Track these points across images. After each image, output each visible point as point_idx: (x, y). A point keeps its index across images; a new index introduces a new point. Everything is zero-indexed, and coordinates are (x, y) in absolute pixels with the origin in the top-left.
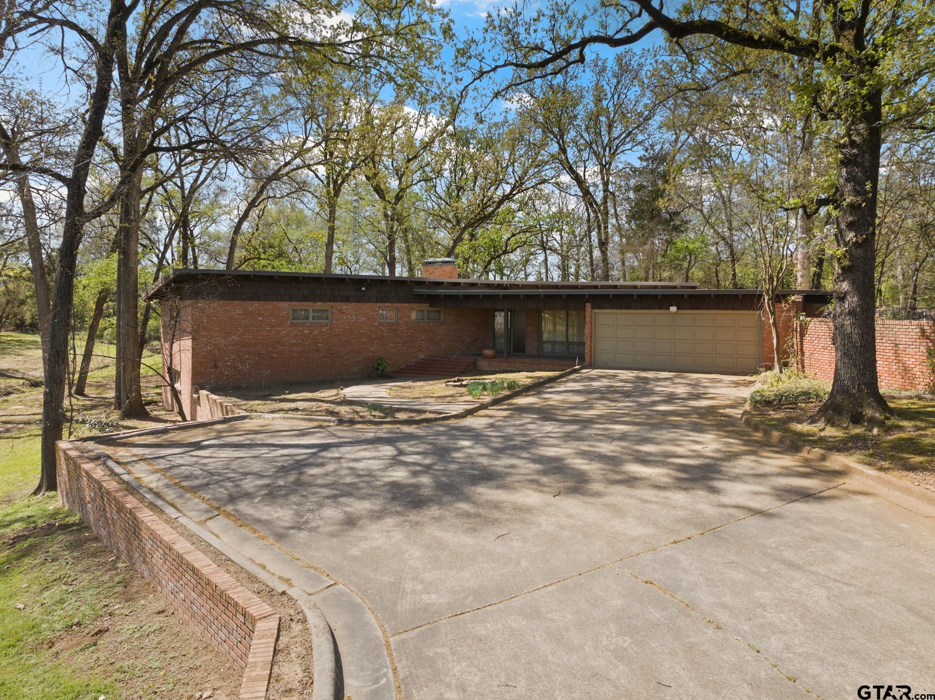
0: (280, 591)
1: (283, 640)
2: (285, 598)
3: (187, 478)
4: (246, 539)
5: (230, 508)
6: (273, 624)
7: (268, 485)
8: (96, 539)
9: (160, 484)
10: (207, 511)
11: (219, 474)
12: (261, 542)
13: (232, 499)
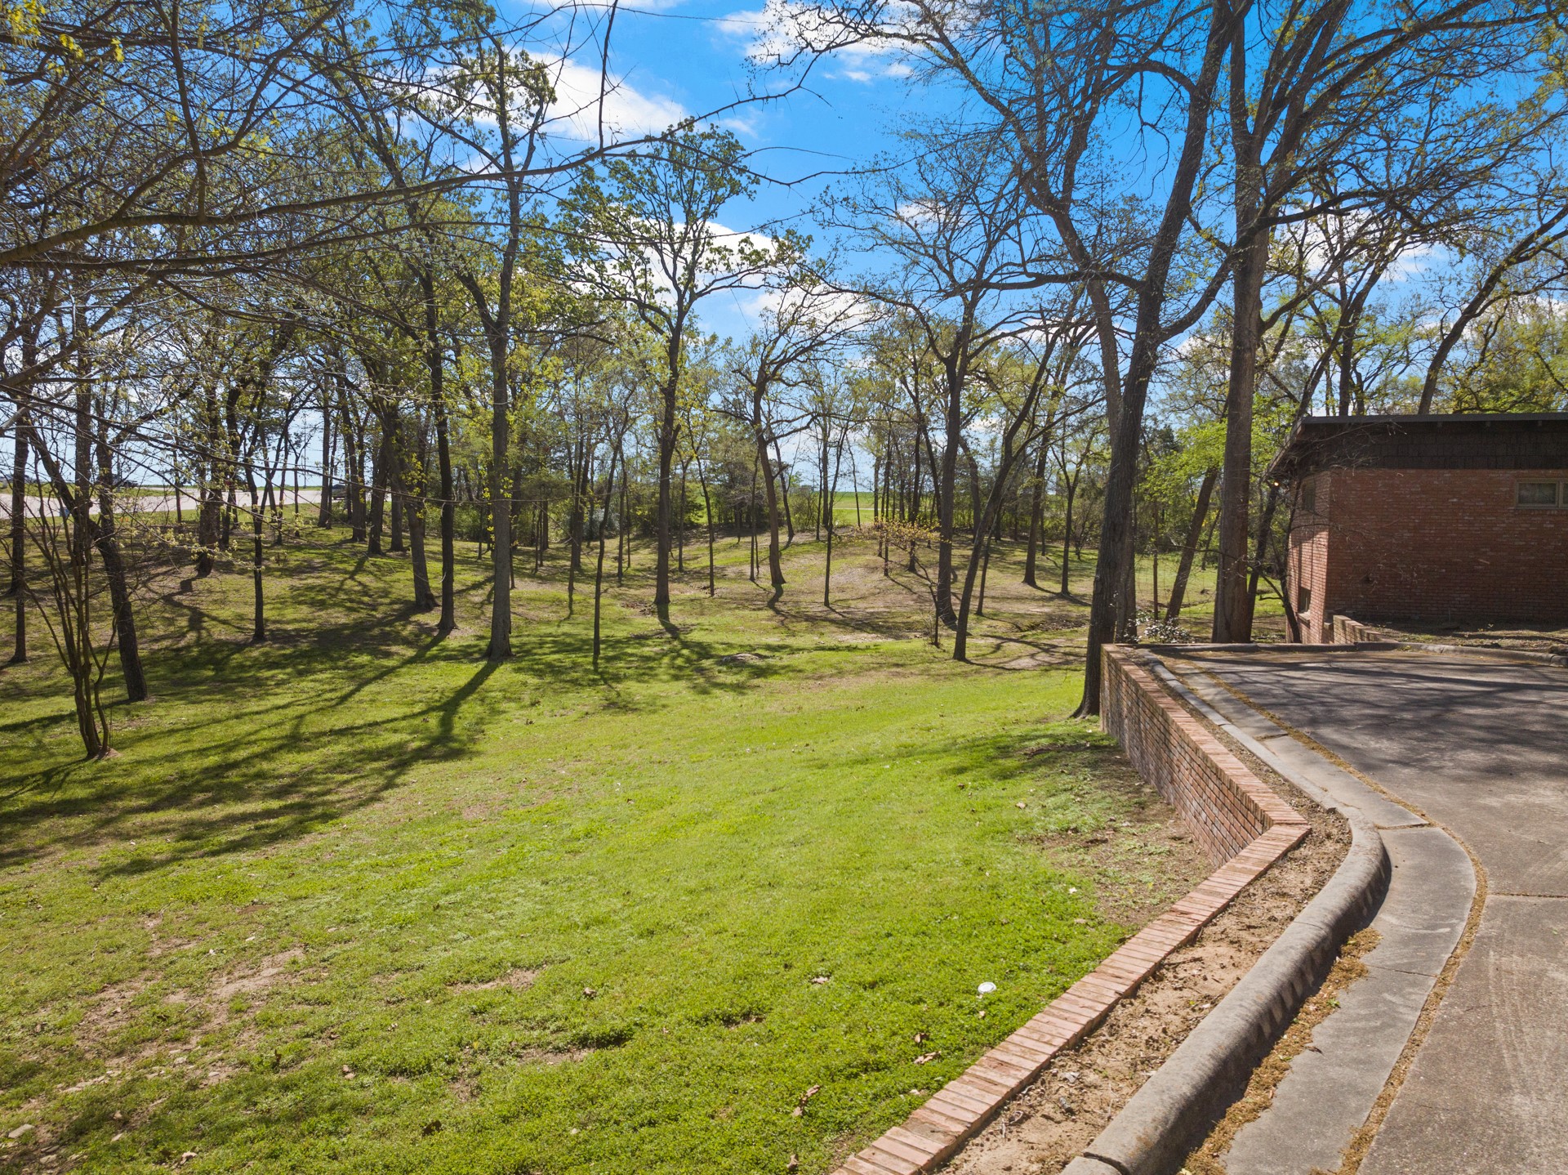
0: (1327, 807)
1: (1304, 851)
2: (1332, 818)
3: (1258, 694)
4: (1313, 762)
5: (1306, 730)
6: (1297, 833)
7: (1384, 716)
8: (1127, 763)
9: (1218, 697)
10: (1270, 729)
11: (1311, 698)
12: (1334, 768)
13: (1314, 722)
